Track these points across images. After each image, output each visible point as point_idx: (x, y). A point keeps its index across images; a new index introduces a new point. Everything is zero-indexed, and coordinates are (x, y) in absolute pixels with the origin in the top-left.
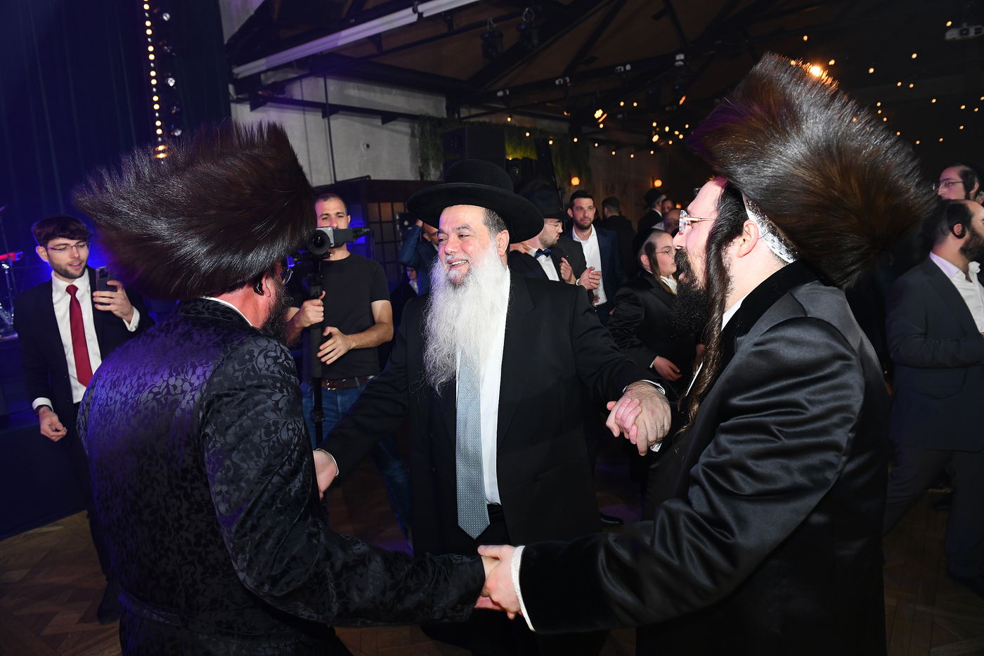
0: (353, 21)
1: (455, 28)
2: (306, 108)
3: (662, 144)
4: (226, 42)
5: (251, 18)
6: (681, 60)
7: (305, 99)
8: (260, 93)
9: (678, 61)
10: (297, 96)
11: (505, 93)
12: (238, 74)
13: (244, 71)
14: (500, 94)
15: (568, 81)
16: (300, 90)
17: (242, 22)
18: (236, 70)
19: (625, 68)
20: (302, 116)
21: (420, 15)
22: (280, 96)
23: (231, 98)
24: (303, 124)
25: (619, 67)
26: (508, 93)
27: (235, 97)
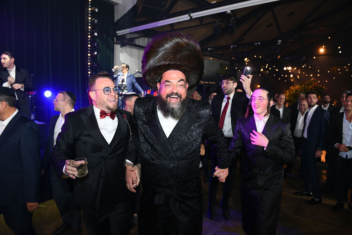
0: (165, 18)
1: (203, 23)
2: (140, 48)
3: (264, 72)
4: (115, 22)
5: (126, 14)
6: (280, 42)
7: (140, 45)
8: (125, 41)
9: (279, 42)
10: (137, 44)
11: (211, 49)
12: (118, 34)
13: (120, 33)
14: (209, 49)
15: (236, 46)
16: (138, 41)
17: (122, 15)
18: (117, 32)
19: (258, 43)
20: (138, 51)
21: (191, 17)
22: (132, 43)
23: (115, 42)
24: (138, 54)
25: (256, 43)
26: (212, 49)
27: (116, 42)
